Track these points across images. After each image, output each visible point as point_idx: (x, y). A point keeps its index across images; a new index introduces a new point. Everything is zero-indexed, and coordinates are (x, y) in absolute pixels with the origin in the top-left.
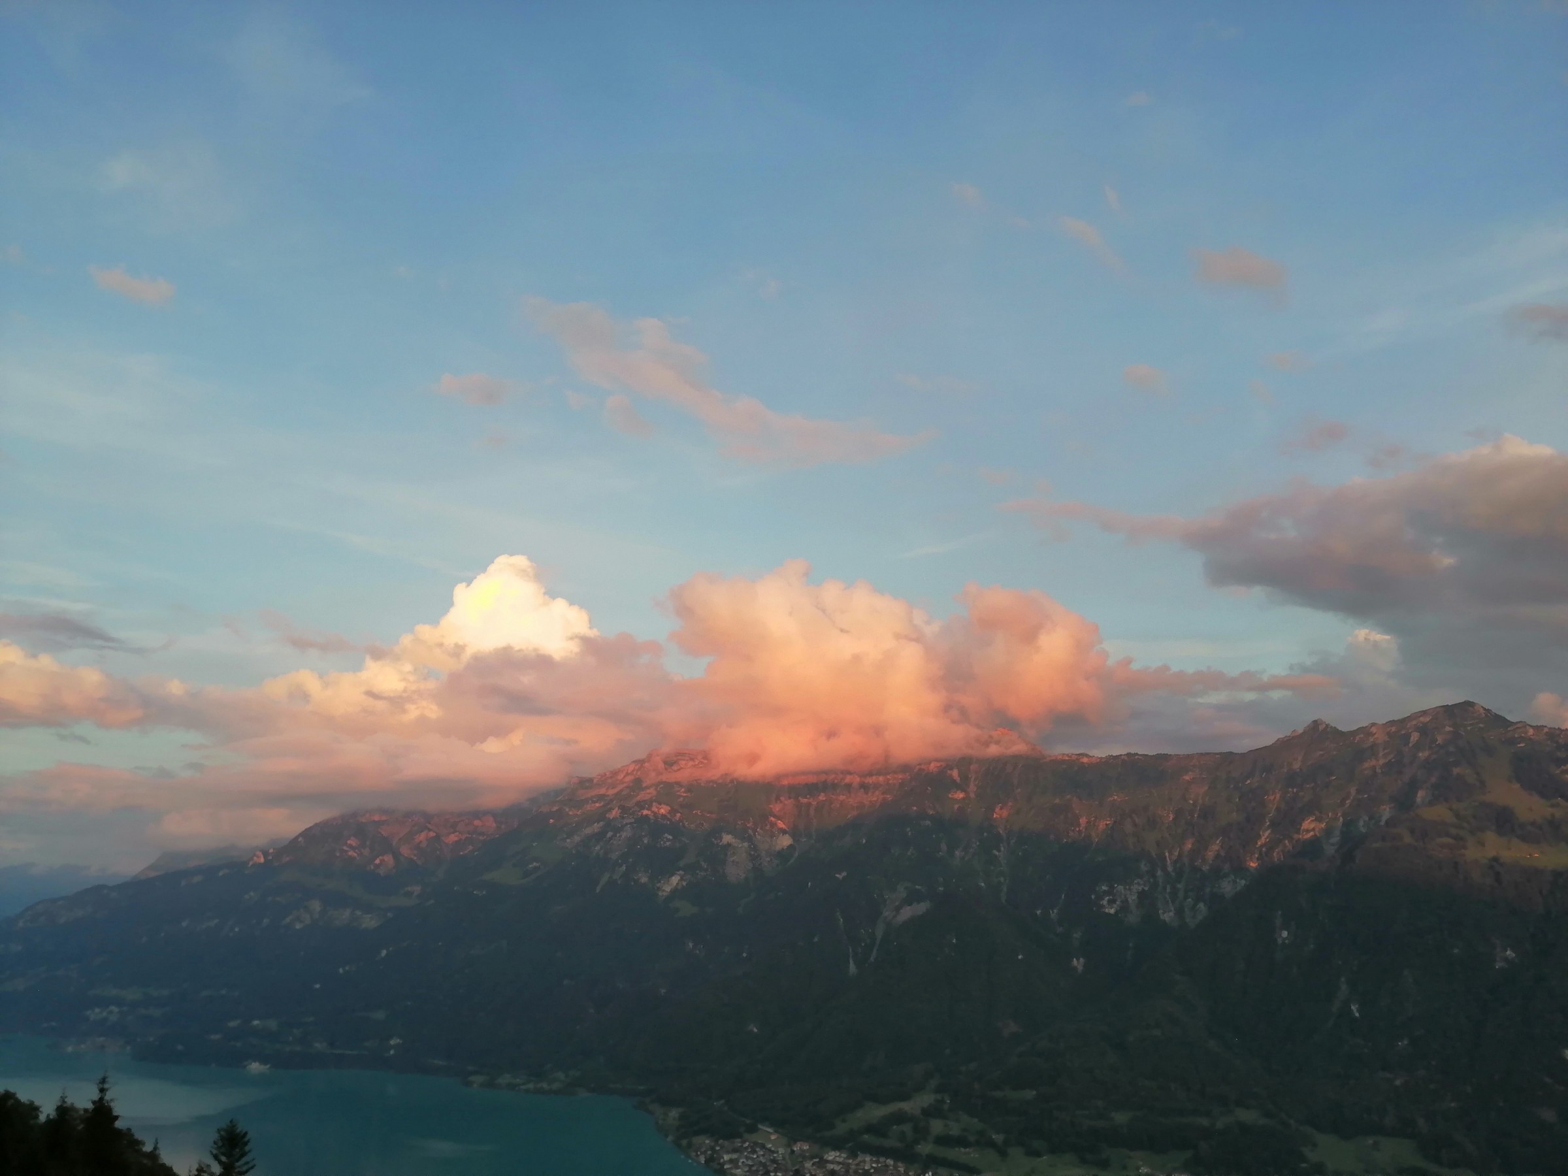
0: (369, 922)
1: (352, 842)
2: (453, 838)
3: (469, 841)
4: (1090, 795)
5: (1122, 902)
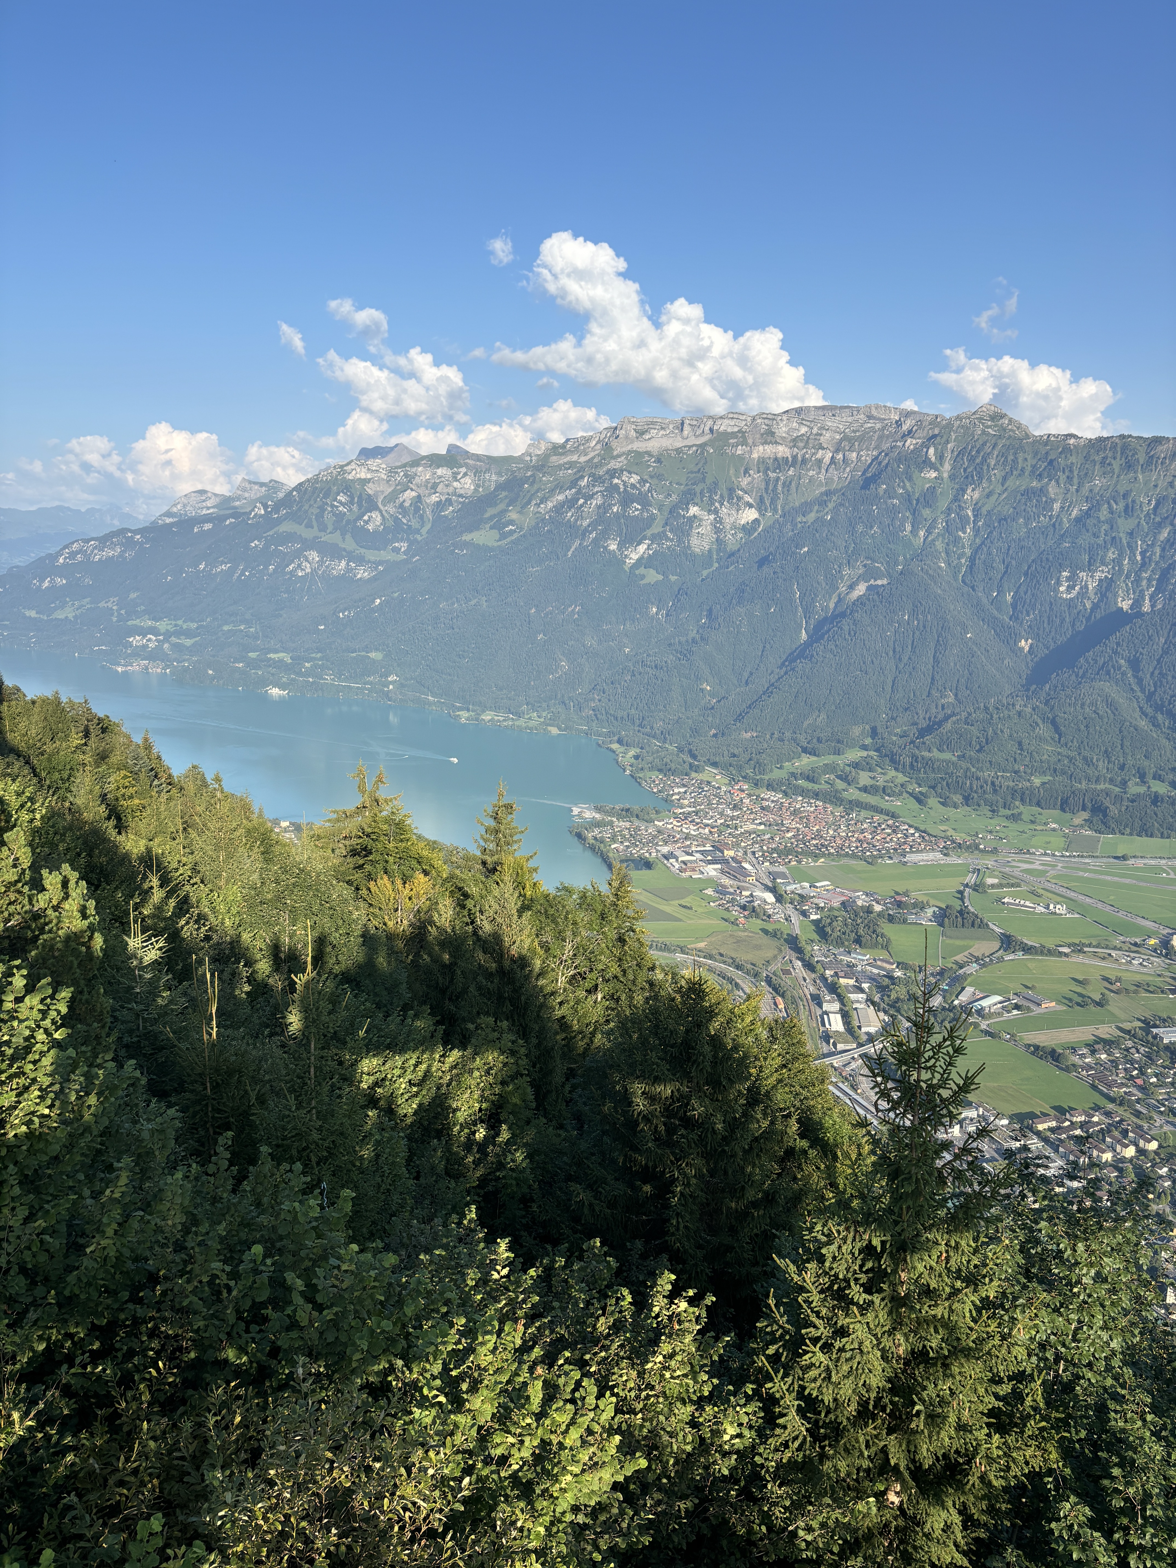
0: (362, 573)
1: (342, 498)
2: (434, 498)
3: (449, 502)
4: (1070, 479)
5: (1081, 588)
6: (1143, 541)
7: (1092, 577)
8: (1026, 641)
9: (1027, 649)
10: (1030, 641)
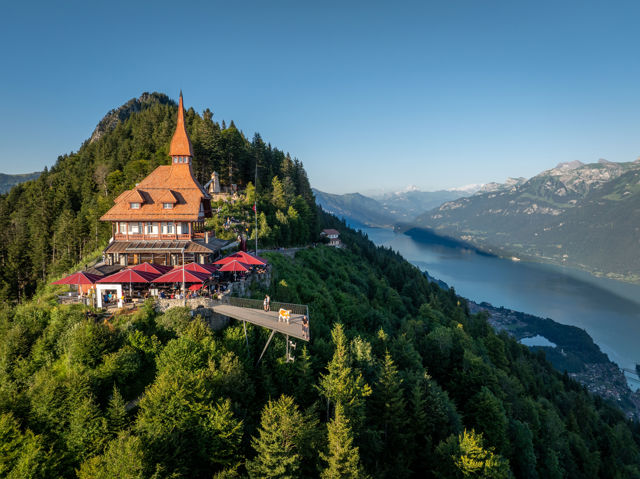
0: (556, 213)
1: (549, 183)
2: (591, 182)
3: (597, 183)
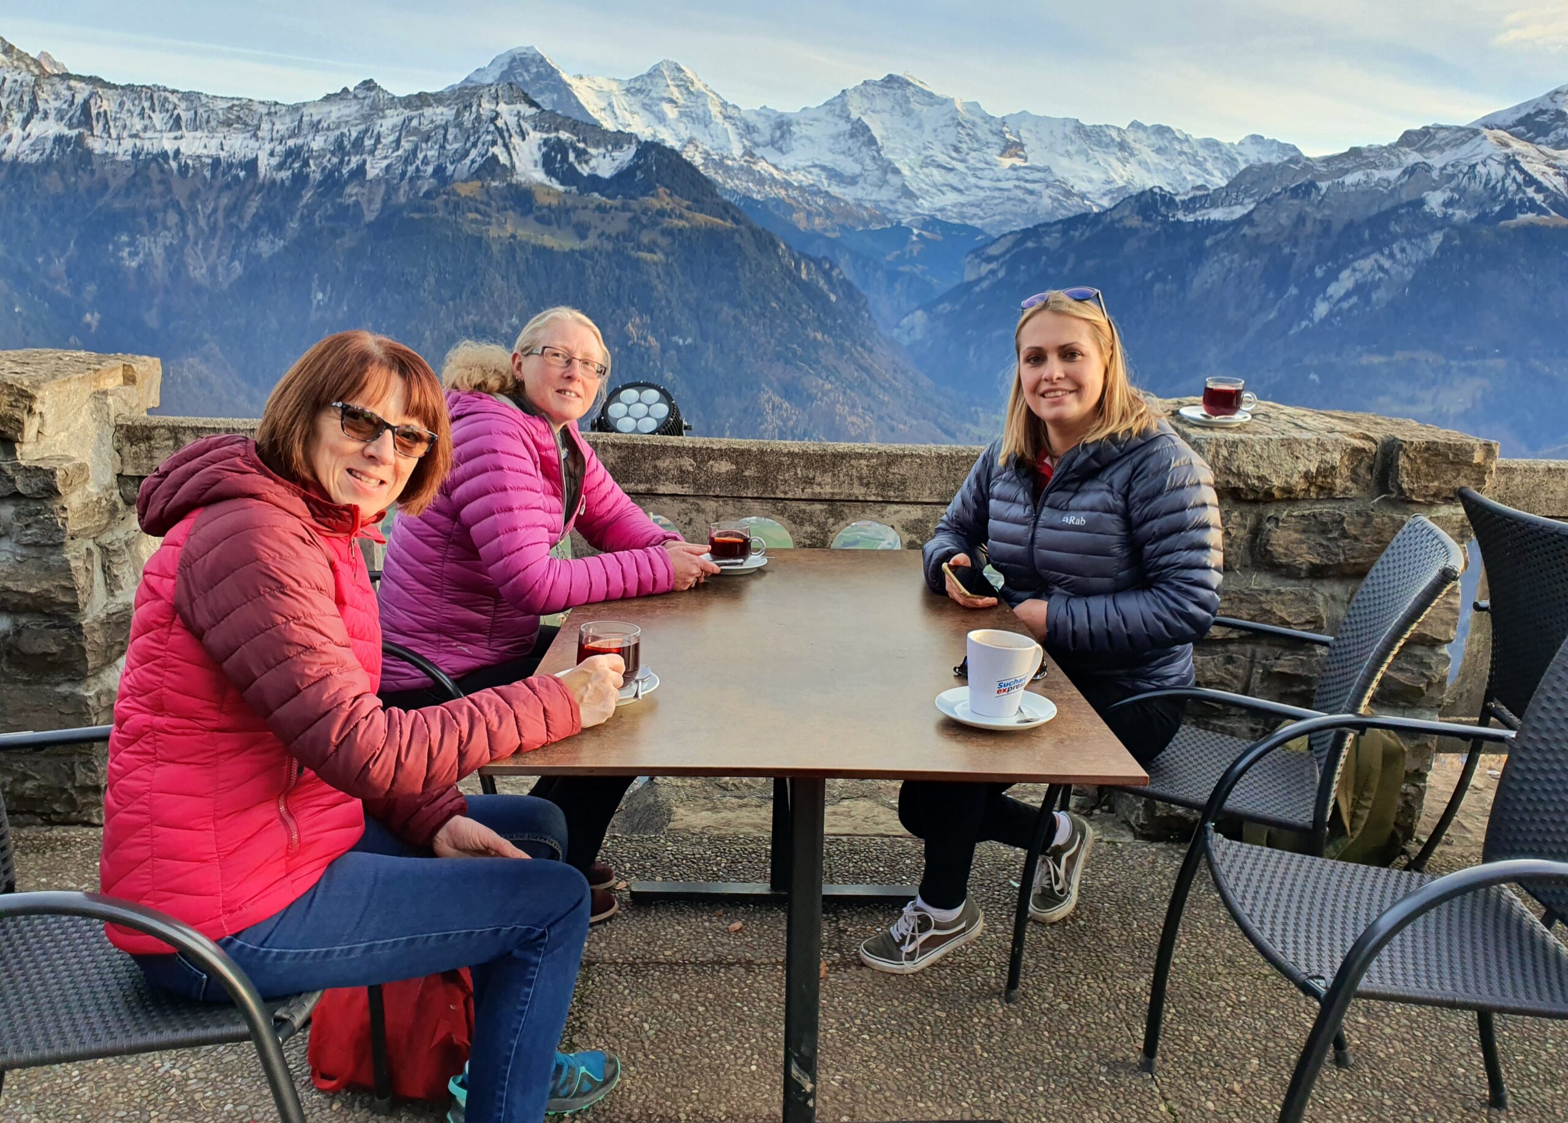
4: (107, 129)
5: (146, 255)
6: (204, 206)
7: (155, 242)
8: (92, 314)
9: (95, 324)
10: (97, 315)
